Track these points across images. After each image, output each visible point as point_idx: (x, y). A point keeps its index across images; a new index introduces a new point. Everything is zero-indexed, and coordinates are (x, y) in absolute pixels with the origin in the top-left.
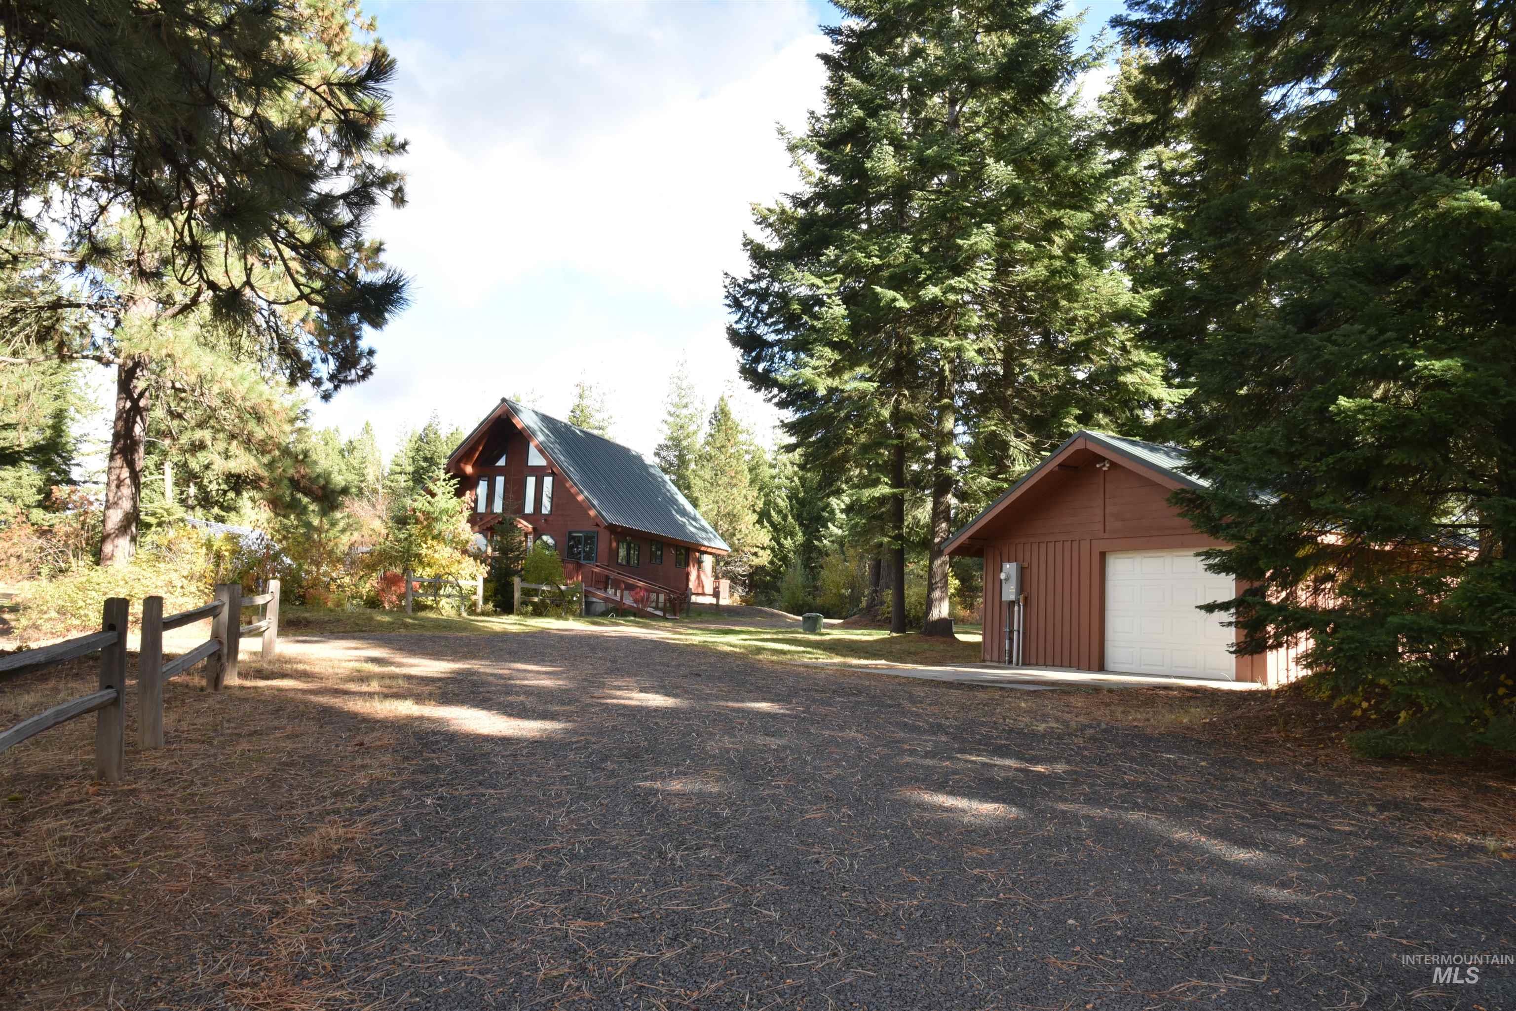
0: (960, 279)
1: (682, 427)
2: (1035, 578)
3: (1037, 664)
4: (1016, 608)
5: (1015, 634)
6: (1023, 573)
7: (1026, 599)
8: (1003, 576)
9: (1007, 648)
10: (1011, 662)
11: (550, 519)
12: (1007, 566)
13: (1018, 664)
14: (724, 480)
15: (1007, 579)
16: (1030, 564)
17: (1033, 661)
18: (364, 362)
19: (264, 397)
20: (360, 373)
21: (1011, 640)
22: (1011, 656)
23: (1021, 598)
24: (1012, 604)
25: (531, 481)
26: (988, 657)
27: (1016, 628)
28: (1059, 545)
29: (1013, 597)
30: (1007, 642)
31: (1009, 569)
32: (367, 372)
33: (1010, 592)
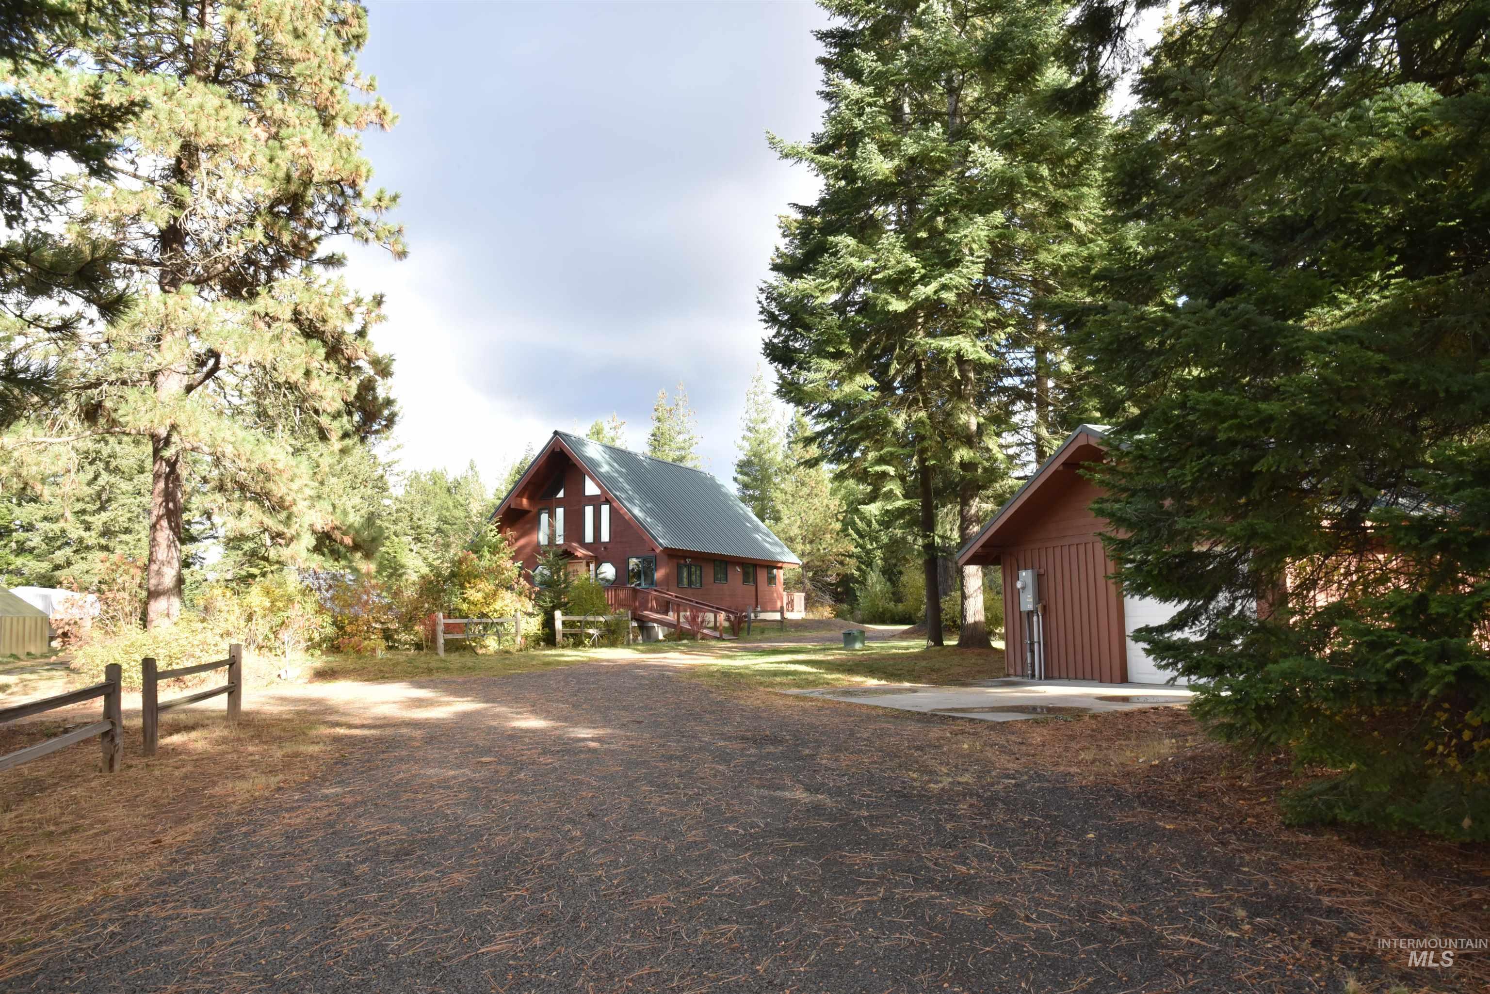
0: (951, 275)
1: (761, 442)
2: (1052, 584)
3: (1060, 678)
4: (1035, 618)
5: (1036, 645)
6: (1040, 580)
7: (1044, 608)
8: (1019, 585)
9: (1029, 661)
10: (1033, 676)
11: (609, 546)
12: (1023, 574)
13: (1040, 678)
14: (805, 490)
15: (1024, 588)
16: (1047, 571)
17: (1056, 674)
18: (386, 413)
19: (269, 457)
20: (384, 423)
21: (1032, 652)
22: (1033, 671)
23: (1039, 606)
24: (1030, 614)
25: (589, 511)
26: (1012, 671)
27: (1036, 639)
28: (1073, 549)
29: (1030, 607)
30: (1029, 654)
31: (1026, 577)
32: (391, 421)
33: (1027, 602)
